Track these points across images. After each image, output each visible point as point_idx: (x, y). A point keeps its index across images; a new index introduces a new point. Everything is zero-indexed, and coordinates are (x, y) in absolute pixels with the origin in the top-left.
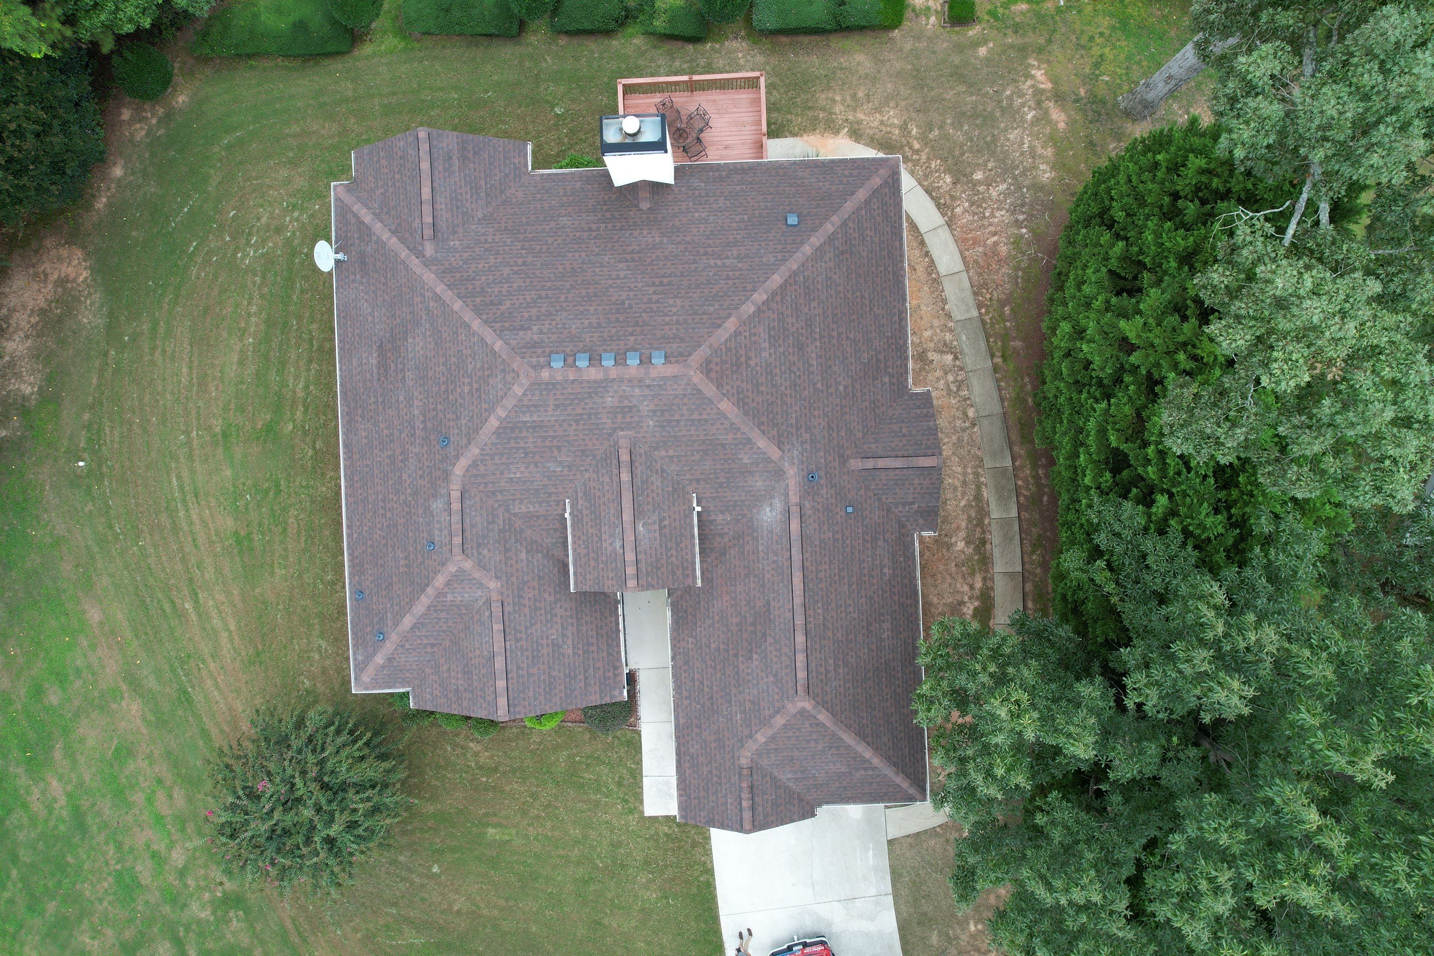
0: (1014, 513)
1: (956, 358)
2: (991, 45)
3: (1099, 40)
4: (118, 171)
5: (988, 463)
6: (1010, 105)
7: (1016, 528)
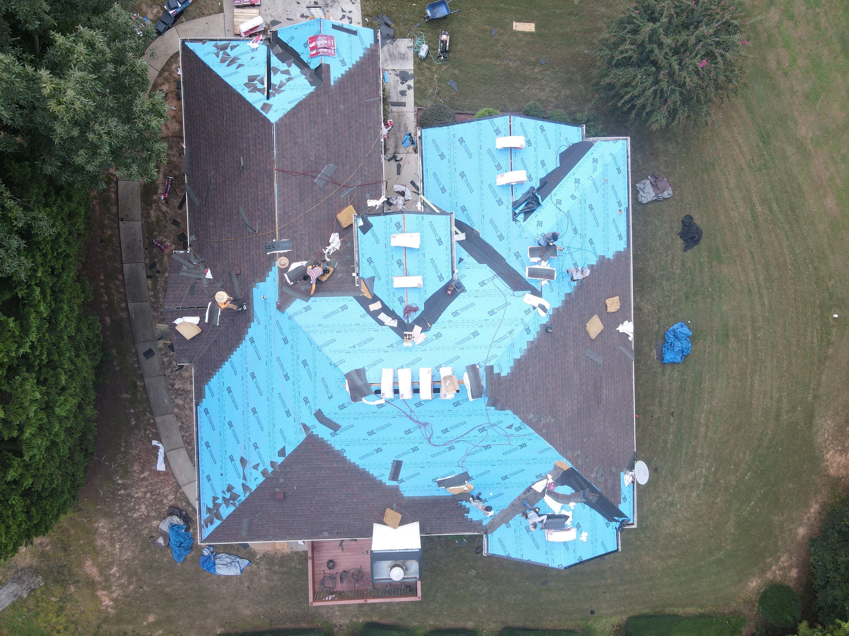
0: (126, 267)
1: (173, 385)
2: (145, 623)
3: (59, 627)
4: (802, 531)
5: (146, 305)
6: (130, 577)
7: (124, 255)
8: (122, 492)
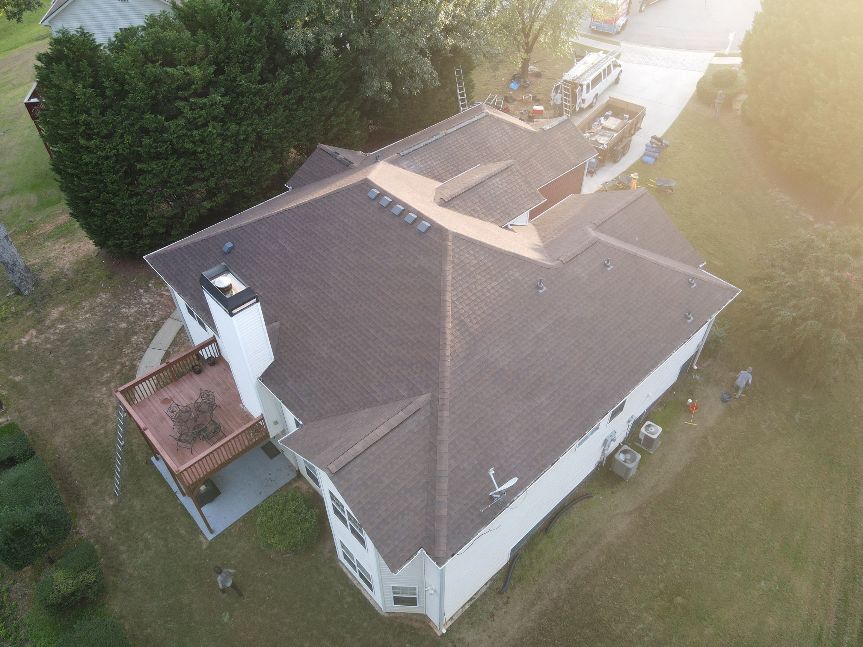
6: (59, 340)
8: (142, 291)
